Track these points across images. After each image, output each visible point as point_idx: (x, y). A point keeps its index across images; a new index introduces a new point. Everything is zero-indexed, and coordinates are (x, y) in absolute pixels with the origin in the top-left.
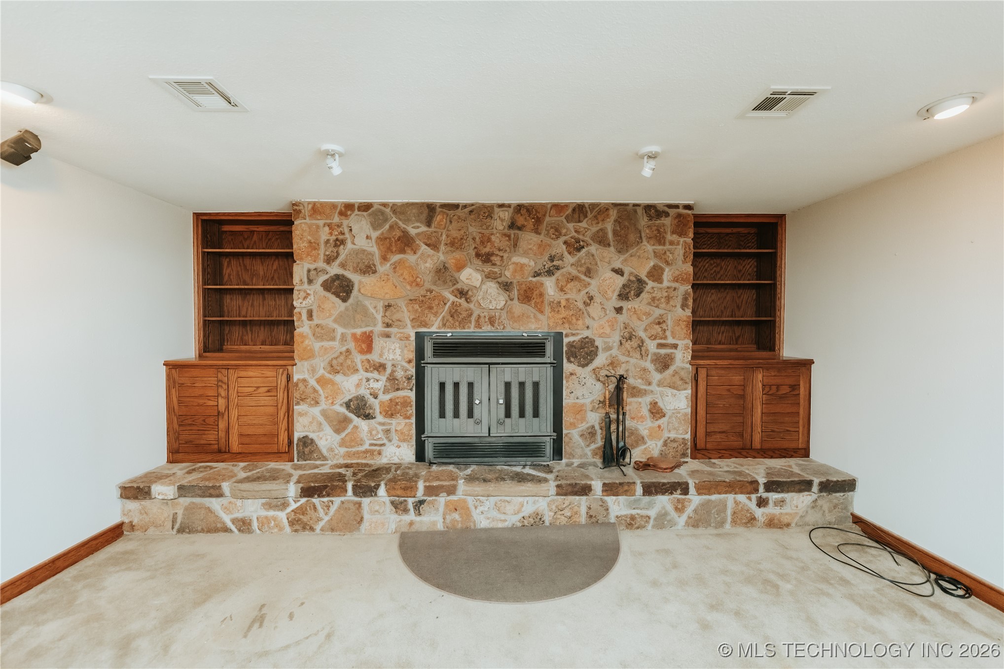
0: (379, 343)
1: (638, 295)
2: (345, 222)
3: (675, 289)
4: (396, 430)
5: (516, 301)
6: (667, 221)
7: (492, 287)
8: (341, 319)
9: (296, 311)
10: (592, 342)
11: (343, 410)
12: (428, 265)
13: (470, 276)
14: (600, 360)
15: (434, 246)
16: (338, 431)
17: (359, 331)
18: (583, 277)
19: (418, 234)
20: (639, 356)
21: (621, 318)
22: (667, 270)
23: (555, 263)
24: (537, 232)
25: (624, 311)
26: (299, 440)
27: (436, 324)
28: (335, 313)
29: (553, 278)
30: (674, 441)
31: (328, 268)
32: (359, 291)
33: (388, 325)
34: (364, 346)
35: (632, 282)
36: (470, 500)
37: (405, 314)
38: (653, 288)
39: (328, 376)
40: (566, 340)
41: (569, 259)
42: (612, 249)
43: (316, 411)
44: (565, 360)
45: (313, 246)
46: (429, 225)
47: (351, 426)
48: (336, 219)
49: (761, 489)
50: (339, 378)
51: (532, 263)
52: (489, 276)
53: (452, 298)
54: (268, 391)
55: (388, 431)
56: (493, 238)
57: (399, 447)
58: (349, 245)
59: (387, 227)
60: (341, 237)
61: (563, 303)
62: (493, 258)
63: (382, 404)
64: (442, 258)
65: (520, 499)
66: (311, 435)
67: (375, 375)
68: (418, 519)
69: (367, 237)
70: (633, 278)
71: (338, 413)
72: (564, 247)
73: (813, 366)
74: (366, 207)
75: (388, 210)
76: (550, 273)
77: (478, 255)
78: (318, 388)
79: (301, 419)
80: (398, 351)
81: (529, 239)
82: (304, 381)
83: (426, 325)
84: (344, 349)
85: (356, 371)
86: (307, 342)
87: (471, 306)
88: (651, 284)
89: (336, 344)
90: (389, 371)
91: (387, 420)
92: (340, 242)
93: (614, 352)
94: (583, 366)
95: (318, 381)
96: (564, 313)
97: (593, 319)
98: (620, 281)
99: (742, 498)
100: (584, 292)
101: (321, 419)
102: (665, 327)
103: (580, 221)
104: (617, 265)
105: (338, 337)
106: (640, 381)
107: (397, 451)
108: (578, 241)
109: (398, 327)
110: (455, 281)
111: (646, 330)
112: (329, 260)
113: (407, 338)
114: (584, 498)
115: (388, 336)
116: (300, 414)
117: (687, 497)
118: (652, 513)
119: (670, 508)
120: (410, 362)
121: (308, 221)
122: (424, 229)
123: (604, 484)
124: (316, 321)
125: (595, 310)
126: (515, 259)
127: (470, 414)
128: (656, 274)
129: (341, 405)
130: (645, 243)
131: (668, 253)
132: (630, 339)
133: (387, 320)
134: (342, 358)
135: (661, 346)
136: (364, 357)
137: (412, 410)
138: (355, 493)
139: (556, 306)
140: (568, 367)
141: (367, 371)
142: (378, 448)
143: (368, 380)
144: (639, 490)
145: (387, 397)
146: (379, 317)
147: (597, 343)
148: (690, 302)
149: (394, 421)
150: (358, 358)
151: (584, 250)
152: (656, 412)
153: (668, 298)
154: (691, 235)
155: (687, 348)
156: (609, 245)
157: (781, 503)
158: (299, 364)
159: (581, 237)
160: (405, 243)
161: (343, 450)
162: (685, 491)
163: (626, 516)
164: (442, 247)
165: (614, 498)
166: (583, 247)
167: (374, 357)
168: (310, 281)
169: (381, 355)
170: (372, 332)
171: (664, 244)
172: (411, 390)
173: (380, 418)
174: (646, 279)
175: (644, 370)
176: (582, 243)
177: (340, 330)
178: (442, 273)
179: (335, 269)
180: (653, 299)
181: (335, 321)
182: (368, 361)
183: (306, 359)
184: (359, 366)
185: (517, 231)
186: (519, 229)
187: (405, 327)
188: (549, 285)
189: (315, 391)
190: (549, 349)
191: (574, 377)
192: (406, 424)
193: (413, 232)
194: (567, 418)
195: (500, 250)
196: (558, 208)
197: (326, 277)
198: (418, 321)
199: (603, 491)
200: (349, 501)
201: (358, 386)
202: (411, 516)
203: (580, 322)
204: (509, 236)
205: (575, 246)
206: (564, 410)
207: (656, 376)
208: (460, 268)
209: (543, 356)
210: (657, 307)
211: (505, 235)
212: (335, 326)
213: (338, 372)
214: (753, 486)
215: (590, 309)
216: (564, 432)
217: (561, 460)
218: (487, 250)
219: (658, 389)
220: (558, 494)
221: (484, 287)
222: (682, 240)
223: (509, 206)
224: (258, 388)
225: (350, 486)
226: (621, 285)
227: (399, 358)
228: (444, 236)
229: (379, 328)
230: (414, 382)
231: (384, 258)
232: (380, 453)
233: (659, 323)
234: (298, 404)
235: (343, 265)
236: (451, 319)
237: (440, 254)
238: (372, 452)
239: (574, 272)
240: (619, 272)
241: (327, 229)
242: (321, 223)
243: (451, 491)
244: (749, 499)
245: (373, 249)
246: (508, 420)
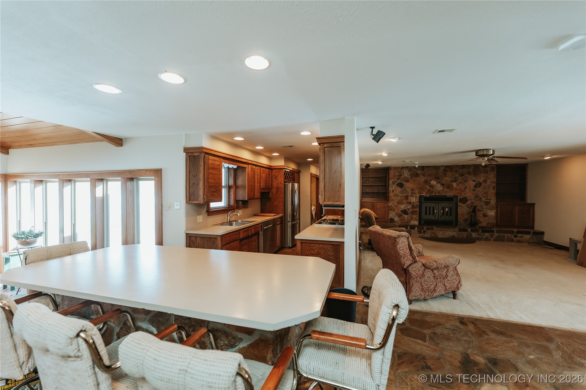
0: (410, 198)
1: (480, 187)
2: (402, 171)
3: (491, 185)
4: (414, 218)
5: (445, 188)
6: (489, 168)
7: (439, 185)
8: (401, 192)
9: (390, 190)
10: (466, 198)
11: (401, 213)
12: (422, 180)
13: (433, 182)
14: (469, 202)
15: (424, 176)
16: (399, 217)
17: (405, 195)
18: (464, 182)
19: (420, 173)
20: (480, 202)
21: (475, 192)
22: (488, 180)
23: (456, 179)
24: (451, 172)
25: (476, 190)
26: (390, 219)
27: (424, 194)
28: (399, 191)
29: (456, 183)
30: (490, 223)
31: (398, 181)
32: (405, 186)
33: (412, 194)
34: (406, 198)
35: (478, 183)
36: (437, 232)
37: (417, 191)
38: (484, 185)
39: (397, 205)
40: (459, 198)
41: (460, 178)
42: (472, 175)
43: (394, 213)
44: (459, 202)
45: (394, 176)
46: (423, 171)
47: (402, 216)
48: (400, 170)
49: (515, 233)
50: (400, 205)
51: (450, 179)
52: (438, 183)
53: (428, 187)
54: (383, 208)
55: (412, 218)
56: (439, 174)
57: (414, 221)
58: (403, 176)
59: (412, 171)
60: (401, 174)
61: (458, 189)
62: (440, 178)
63: (410, 211)
64: (426, 178)
65: (449, 232)
66: (393, 218)
67: (409, 205)
68: (424, 235)
69: (407, 174)
70: (478, 182)
71: (399, 213)
72: (459, 175)
73: (535, 205)
74: (407, 167)
75: (413, 168)
76: (455, 181)
77: (435, 178)
78: (395, 207)
79: (390, 214)
80: (415, 200)
81: (449, 174)
82: (391, 206)
83: (422, 194)
84: (401, 199)
85: (404, 204)
86: (392, 197)
87: (433, 189)
88: (483, 184)
89: (399, 198)
90: (412, 204)
91: (411, 215)
92: (401, 175)
93: (473, 200)
94: (464, 204)
95: (395, 206)
96: (458, 191)
97: (467, 192)
98: (474, 183)
99: (509, 235)
100: (464, 186)
101: (395, 214)
102: (488, 194)
103: (463, 169)
104: (474, 179)
105: (400, 196)
106: (480, 208)
107: (414, 222)
108: (462, 174)
109: (415, 194)
110: (430, 183)
111: (482, 195)
112: (398, 179)
113: (417, 196)
114: (465, 233)
115: (412, 196)
116: (391, 213)
117: (494, 234)
118: (484, 237)
119: (489, 236)
120: (417, 202)
121: (393, 171)
122: (421, 172)
123: (471, 230)
124: (394, 193)
125: (467, 190)
126: (445, 178)
127: (433, 214)
128: (485, 181)
129: (400, 211)
130: (482, 174)
131: (489, 176)
132: (477, 197)
133: (412, 192)
134: (401, 201)
135: (486, 199)
136: (406, 201)
137: (418, 213)
138: (410, 228)
139: (456, 189)
140: (459, 204)
141: (407, 204)
142: (409, 221)
143: (407, 206)
144: (480, 231)
145: (412, 210)
146: (410, 192)
147: (468, 198)
148: (495, 188)
149: (413, 216)
150: (405, 201)
151: (464, 176)
152: (485, 215)
153: (489, 187)
154: (496, 171)
155: (494, 199)
156: (471, 174)
157: (521, 237)
158: (390, 202)
159: (463, 173)
160: (417, 175)
161: (400, 222)
162: (493, 232)
163: (477, 237)
164: (426, 176)
165: (474, 233)
166: (464, 175)
167: (408, 201)
168: (393, 184)
169: (410, 200)
170: (408, 195)
171: (488, 174)
172: (418, 208)
173: (410, 215)
174: (482, 183)
175: (482, 205)
176: (464, 174)
177: (400, 195)
178: (426, 182)
179: (399, 181)
180: (484, 188)
181: (399, 193)
182: (407, 202)
183: (392, 201)
184: (405, 203)
185: (446, 172)
186: (447, 171)
187: (416, 194)
188: (454, 184)
189: (394, 208)
190: (455, 199)
191: (461, 206)
192: (416, 216)
193: (419, 172)
194: (459, 216)
195: (441, 176)
196: (457, 166)
197: (397, 183)
198: (419, 193)
199: (471, 231)
200: (408, 230)
201: (404, 207)
202: (423, 234)
203: (463, 193)
204: (444, 173)
205: (462, 175)
206: (458, 214)
207: (485, 207)
208: (431, 180)
209: (453, 201)
210: (485, 189)
211: (443, 173)
212: (399, 194)
213: (400, 204)
214: (512, 232)
215: (466, 190)
216: (458, 220)
217: (457, 226)
218: (438, 176)
219: (485, 210)
220: (459, 231)
221: (437, 185)
222: (493, 173)
223: (444, 166)
224: (381, 207)
225: (409, 227)
226: (475, 184)
227: (415, 201)
228: (426, 173)
229: (410, 194)
230: (418, 207)
231: (411, 179)
232: (410, 222)
233: (486, 193)
234: (390, 211)
235: (401, 180)
236: (428, 192)
237: (425, 178)
238: (408, 222)
239: (461, 181)
240: (474, 181)
241: (398, 172)
242: (396, 171)
243: (433, 229)
244: (512, 235)
245: (408, 176)
246: (443, 216)
